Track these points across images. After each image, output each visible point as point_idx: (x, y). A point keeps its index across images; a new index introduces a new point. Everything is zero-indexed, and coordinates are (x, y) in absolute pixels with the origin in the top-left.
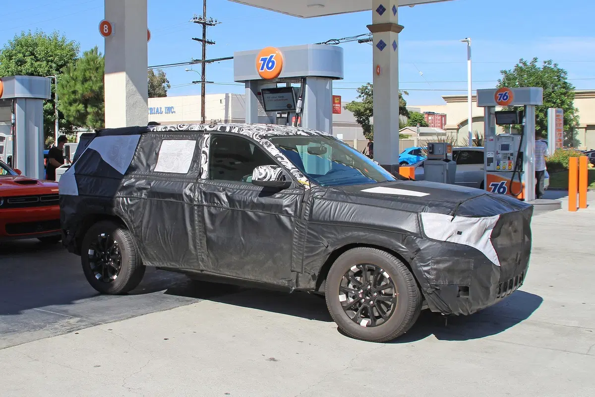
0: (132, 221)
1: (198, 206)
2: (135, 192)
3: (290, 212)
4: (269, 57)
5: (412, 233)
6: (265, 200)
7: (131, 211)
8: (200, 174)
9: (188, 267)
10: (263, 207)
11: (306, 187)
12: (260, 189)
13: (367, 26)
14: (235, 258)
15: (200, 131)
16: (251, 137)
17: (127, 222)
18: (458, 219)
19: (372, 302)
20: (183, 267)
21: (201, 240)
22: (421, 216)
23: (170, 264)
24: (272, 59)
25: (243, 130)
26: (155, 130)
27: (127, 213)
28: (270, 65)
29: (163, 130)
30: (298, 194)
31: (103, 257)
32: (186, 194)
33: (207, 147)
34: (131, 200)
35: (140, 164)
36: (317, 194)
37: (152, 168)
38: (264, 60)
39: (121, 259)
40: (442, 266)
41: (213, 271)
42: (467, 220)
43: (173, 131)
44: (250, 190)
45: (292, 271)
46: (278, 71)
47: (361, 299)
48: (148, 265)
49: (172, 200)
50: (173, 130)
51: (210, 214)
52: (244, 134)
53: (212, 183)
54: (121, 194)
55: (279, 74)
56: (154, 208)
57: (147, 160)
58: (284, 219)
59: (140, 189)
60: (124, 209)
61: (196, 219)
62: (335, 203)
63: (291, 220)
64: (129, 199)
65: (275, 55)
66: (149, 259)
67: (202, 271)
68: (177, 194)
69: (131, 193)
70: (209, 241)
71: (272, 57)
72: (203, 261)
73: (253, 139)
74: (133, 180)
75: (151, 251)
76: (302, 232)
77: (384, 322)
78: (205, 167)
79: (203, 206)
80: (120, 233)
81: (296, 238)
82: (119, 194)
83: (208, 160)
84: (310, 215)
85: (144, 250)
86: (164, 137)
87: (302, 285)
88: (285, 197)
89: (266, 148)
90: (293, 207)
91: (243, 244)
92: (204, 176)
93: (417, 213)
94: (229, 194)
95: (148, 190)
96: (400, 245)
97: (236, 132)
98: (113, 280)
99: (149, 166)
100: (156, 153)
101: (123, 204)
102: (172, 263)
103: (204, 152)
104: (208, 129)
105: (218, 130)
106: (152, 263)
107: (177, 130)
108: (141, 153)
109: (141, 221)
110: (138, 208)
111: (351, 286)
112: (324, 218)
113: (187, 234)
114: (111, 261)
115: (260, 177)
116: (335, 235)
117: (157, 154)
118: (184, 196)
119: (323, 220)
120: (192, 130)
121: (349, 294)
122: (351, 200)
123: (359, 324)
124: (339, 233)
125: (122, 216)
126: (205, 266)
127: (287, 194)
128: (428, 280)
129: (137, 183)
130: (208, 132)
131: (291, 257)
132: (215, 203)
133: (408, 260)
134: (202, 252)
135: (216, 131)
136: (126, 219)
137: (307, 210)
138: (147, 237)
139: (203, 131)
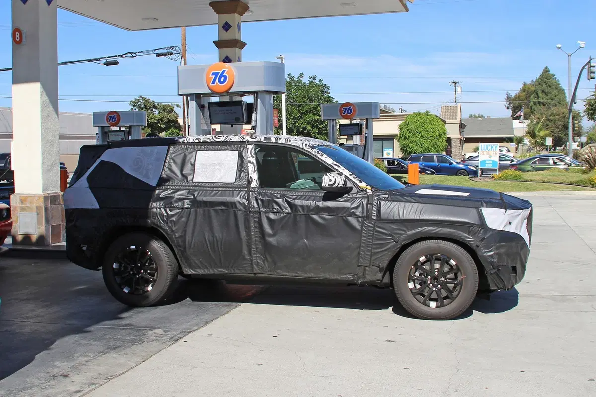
0: (173, 231)
1: (255, 212)
2: (176, 202)
3: (358, 214)
4: (220, 72)
5: (477, 226)
6: (330, 204)
7: (172, 222)
8: (250, 182)
9: (239, 271)
10: (328, 210)
11: (367, 190)
12: (322, 194)
13: (214, 42)
14: (297, 259)
15: (241, 142)
16: (301, 147)
17: (167, 233)
18: (509, 212)
19: (439, 286)
20: (233, 272)
21: (256, 245)
22: (481, 210)
23: (218, 271)
24: (225, 74)
25: (290, 141)
26: (186, 142)
27: (167, 224)
28: (222, 79)
29: (197, 141)
30: (362, 198)
31: (132, 269)
32: (239, 203)
33: (252, 157)
34: (171, 211)
35: (173, 174)
36: (381, 196)
37: (190, 178)
38: (216, 74)
39: (156, 270)
40: (502, 250)
41: (268, 273)
42: (514, 213)
43: (207, 142)
45: (358, 266)
46: (230, 86)
47: (429, 284)
48: (190, 273)
49: (223, 208)
50: (208, 141)
51: (268, 219)
52: (293, 144)
53: (269, 190)
54: (157, 205)
55: (231, 88)
56: (199, 218)
57: (182, 171)
58: (352, 220)
59: (180, 200)
60: (163, 220)
61: (252, 225)
62: (402, 204)
63: (358, 221)
64: (168, 209)
65: (227, 70)
66: (191, 267)
67: (255, 274)
68: (228, 202)
69: (170, 204)
70: (267, 246)
71: (224, 72)
72: (258, 264)
73: (303, 149)
74: (169, 191)
75: (195, 260)
76: (370, 231)
77: (451, 303)
78: (255, 176)
79: (260, 212)
80: (156, 245)
81: (364, 237)
82: (154, 205)
83: (256, 169)
84: (377, 215)
85: (187, 259)
86: (197, 148)
87: (369, 278)
88: (351, 200)
89: (320, 157)
90: (360, 209)
91: (306, 245)
92: (254, 184)
93: (477, 208)
94: (289, 200)
95: (191, 200)
96: (467, 235)
97: (283, 143)
98: (148, 291)
99: (185, 177)
100: (191, 164)
101: (162, 215)
102: (219, 270)
103: (250, 162)
104: (250, 140)
105: (262, 140)
106: (195, 271)
107: (212, 141)
108: (171, 164)
109: (185, 231)
110: (180, 218)
111: (417, 274)
112: (394, 217)
113: (241, 239)
114: (143, 273)
115: (330, 183)
116: (404, 231)
117: (193, 165)
118: (237, 204)
119: (392, 219)
120: (232, 141)
121: (416, 281)
122: (415, 200)
123: (429, 306)
124: (408, 229)
125: (161, 227)
126: (259, 270)
127: (351, 198)
128: (491, 263)
129: (176, 194)
130: (250, 143)
131: (359, 253)
132: (275, 209)
133: (475, 248)
134: (257, 258)
135: (260, 142)
136: (164, 230)
137: (374, 211)
138: (192, 246)
139: (245, 142)
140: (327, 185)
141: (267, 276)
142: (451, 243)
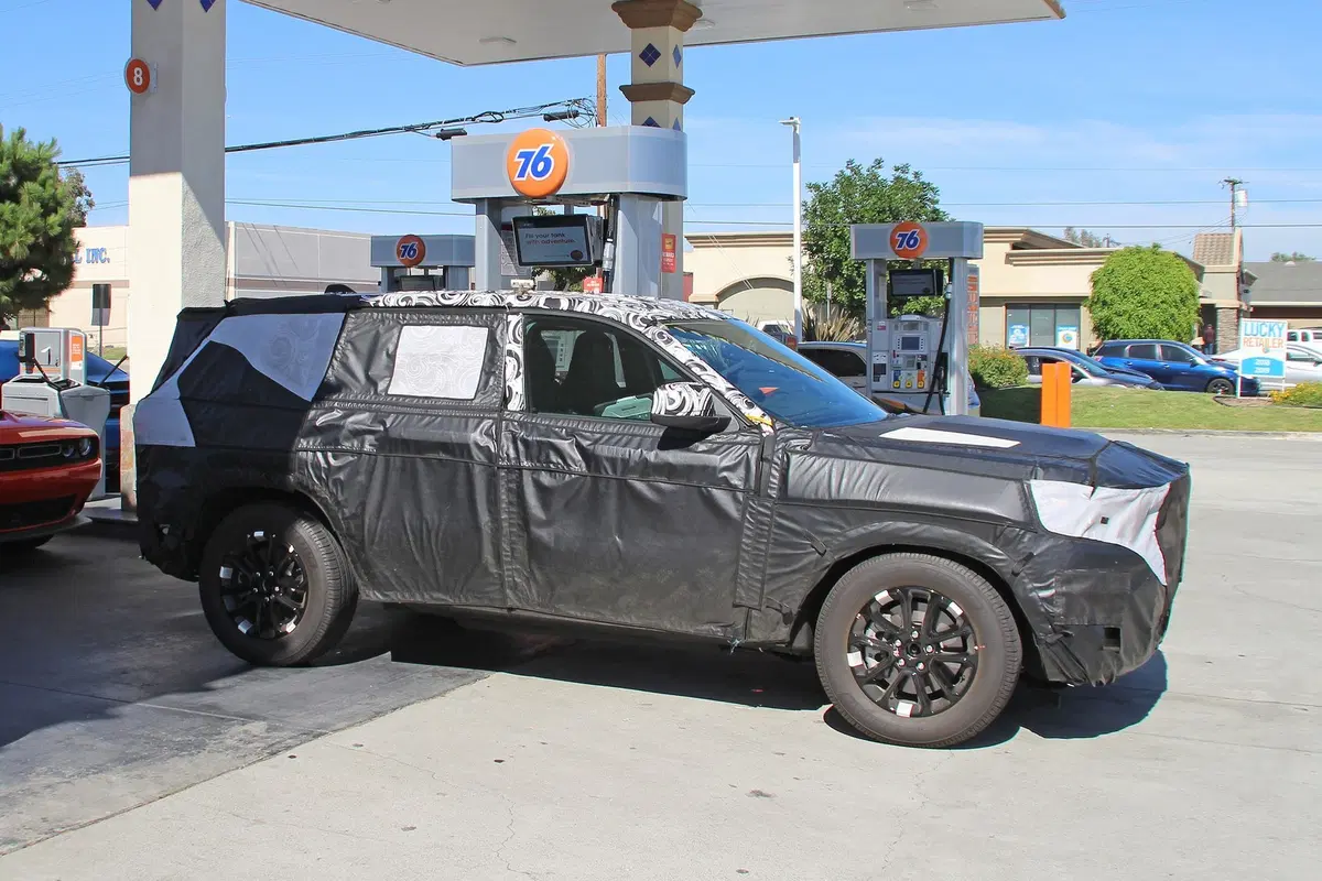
0: (338, 503)
1: (509, 469)
2: (347, 439)
3: (735, 482)
4: (537, 151)
5: (1016, 523)
6: (674, 457)
7: (336, 482)
8: (506, 400)
9: (476, 601)
10: (669, 470)
11: (764, 427)
12: (660, 432)
13: (621, 88)
14: (598, 581)
15: (495, 307)
16: (624, 321)
17: (326, 506)
18: (1103, 492)
19: (921, 666)
20: (463, 601)
21: (512, 543)
22: (1029, 486)
23: (431, 597)
24: (546, 155)
25: (601, 307)
26: (381, 304)
27: (327, 486)
28: (541, 167)
29: (403, 304)
30: (748, 444)
31: (257, 583)
32: (477, 444)
33: (516, 341)
34: (335, 457)
35: (349, 377)
36: (794, 442)
37: (381, 386)
38: (527, 156)
39: (305, 587)
40: (1077, 588)
41: (538, 608)
42: (1119, 495)
43: (425, 306)
44: (634, 435)
45: (735, 606)
46: (557, 181)
47: (897, 660)
48: (374, 598)
49: (443, 456)
50: (427, 303)
51: (538, 485)
52: (607, 315)
53: (544, 420)
54: (308, 443)
55: (559, 186)
56: (394, 477)
57: (367, 371)
58: (721, 496)
59: (358, 434)
60: (319, 478)
61: (504, 497)
62: (838, 463)
63: (735, 499)
64: (330, 454)
65: (551, 146)
66: (377, 586)
67: (511, 609)
68: (452, 444)
69: (337, 442)
70: (534, 546)
71: (544, 150)
72: (515, 587)
73: (628, 326)
74: (337, 414)
75: (382, 568)
76: (762, 523)
77: (951, 706)
78: (517, 385)
79: (520, 469)
80: (306, 531)
81: (748, 537)
82: (303, 443)
83: (521, 370)
84: (780, 489)
85: (367, 567)
86: (404, 319)
87: (758, 635)
88: (722, 450)
89: (663, 345)
90: (741, 471)
91: (619, 550)
92: (515, 404)
93: (1019, 480)
94: (585, 443)
95: (378, 435)
96: (990, 546)
97: (586, 310)
98: (286, 633)
99: (372, 382)
100: (388, 354)
101: (316, 466)
102: (434, 595)
103: (510, 353)
104: (516, 303)
105: (541, 305)
106: (385, 596)
107: (436, 303)
108: (347, 352)
109: (363, 505)
110: (355, 472)
111: (871, 633)
112: (816, 494)
113: (478, 529)
114: (279, 592)
115: (670, 408)
116: (841, 528)
117: (392, 357)
118: (473, 447)
119: (813, 497)
120: (476, 304)
121: (868, 650)
122: (871, 455)
123: (895, 712)
124: (849, 524)
125: (314, 492)
126: (519, 600)
127: (723, 444)
128: (1049, 618)
129: (351, 419)
130: (515, 310)
131: (736, 573)
132: (553, 463)
133: (1008, 577)
134: (514, 572)
135: (537, 308)
136: (322, 500)
137: (774, 477)
138: (377, 539)
139: (504, 307)
140: (663, 413)
141: (536, 615)
142: (953, 563)
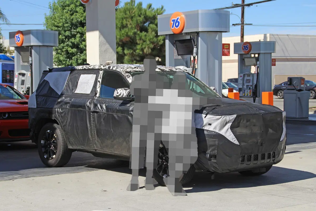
2: (64, 105)
4: (176, 19)
7: (61, 116)
8: (96, 94)
9: (89, 148)
10: (121, 112)
12: (121, 101)
14: (109, 142)
15: (98, 69)
18: (209, 116)
20: (87, 148)
21: (94, 132)
25: (118, 68)
26: (78, 69)
28: (177, 24)
29: (82, 69)
31: (49, 144)
33: (100, 78)
34: (62, 110)
35: (69, 88)
38: (174, 21)
41: (100, 150)
42: (214, 117)
44: (116, 103)
47: (164, 162)
48: (70, 148)
49: (81, 109)
50: (86, 68)
52: (118, 71)
54: (57, 106)
57: (72, 87)
58: (130, 118)
59: (66, 103)
60: (58, 115)
61: (92, 120)
64: (60, 109)
65: (179, 17)
66: (71, 144)
67: (96, 150)
68: (83, 106)
69: (62, 106)
70: (97, 133)
71: (178, 19)
72: (95, 144)
73: (122, 73)
74: (64, 98)
75: (72, 140)
78: (98, 90)
83: (100, 86)
85: (68, 139)
86: (82, 72)
88: (132, 106)
89: (127, 78)
91: (112, 133)
92: (98, 95)
94: (107, 105)
95: (70, 104)
97: (115, 70)
98: (53, 158)
99: (72, 90)
101: (58, 112)
102: (82, 146)
103: (99, 81)
104: (103, 68)
106: (73, 147)
107: (88, 68)
108: (70, 82)
109: (66, 122)
110: (65, 114)
113: (87, 128)
115: (117, 95)
117: (77, 83)
118: (86, 106)
120: (95, 68)
121: (160, 160)
125: (57, 119)
126: (97, 147)
129: (65, 100)
130: (102, 70)
134: (95, 140)
135: (106, 69)
136: (59, 121)
138: (69, 132)
139: (100, 69)
141: (100, 151)
